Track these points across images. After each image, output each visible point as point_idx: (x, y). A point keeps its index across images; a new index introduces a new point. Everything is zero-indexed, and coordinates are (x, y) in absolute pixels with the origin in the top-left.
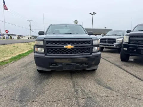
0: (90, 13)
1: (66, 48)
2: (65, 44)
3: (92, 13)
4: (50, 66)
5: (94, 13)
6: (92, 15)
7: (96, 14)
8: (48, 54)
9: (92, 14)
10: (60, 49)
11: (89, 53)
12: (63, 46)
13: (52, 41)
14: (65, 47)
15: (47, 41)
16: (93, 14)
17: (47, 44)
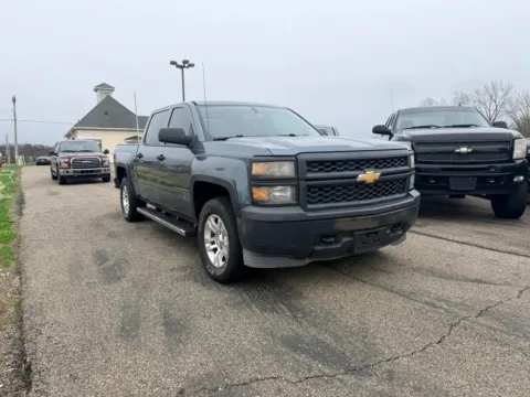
0: (173, 63)
1: (362, 183)
2: (357, 168)
3: (180, 63)
4: (317, 248)
5: (185, 62)
6: (180, 70)
7: (192, 65)
8: (310, 206)
9: (178, 66)
10: (345, 186)
11: (404, 195)
12: (355, 177)
13: (321, 163)
14: (361, 177)
15: (309, 163)
16: (182, 67)
17: (309, 171)
